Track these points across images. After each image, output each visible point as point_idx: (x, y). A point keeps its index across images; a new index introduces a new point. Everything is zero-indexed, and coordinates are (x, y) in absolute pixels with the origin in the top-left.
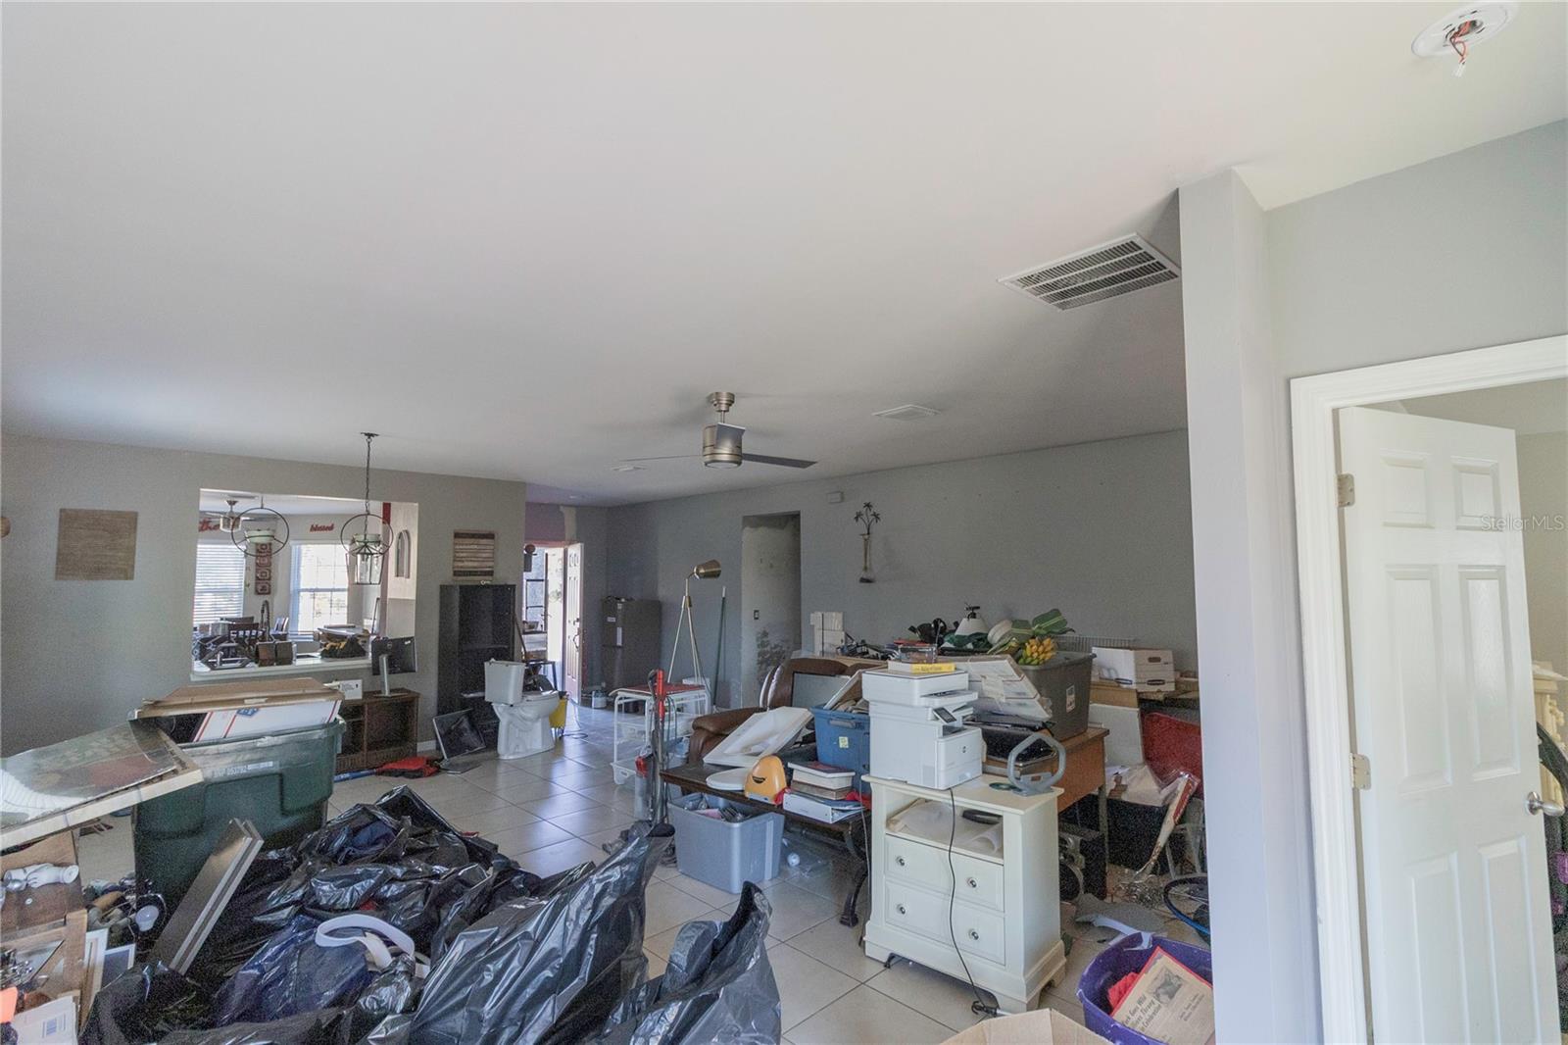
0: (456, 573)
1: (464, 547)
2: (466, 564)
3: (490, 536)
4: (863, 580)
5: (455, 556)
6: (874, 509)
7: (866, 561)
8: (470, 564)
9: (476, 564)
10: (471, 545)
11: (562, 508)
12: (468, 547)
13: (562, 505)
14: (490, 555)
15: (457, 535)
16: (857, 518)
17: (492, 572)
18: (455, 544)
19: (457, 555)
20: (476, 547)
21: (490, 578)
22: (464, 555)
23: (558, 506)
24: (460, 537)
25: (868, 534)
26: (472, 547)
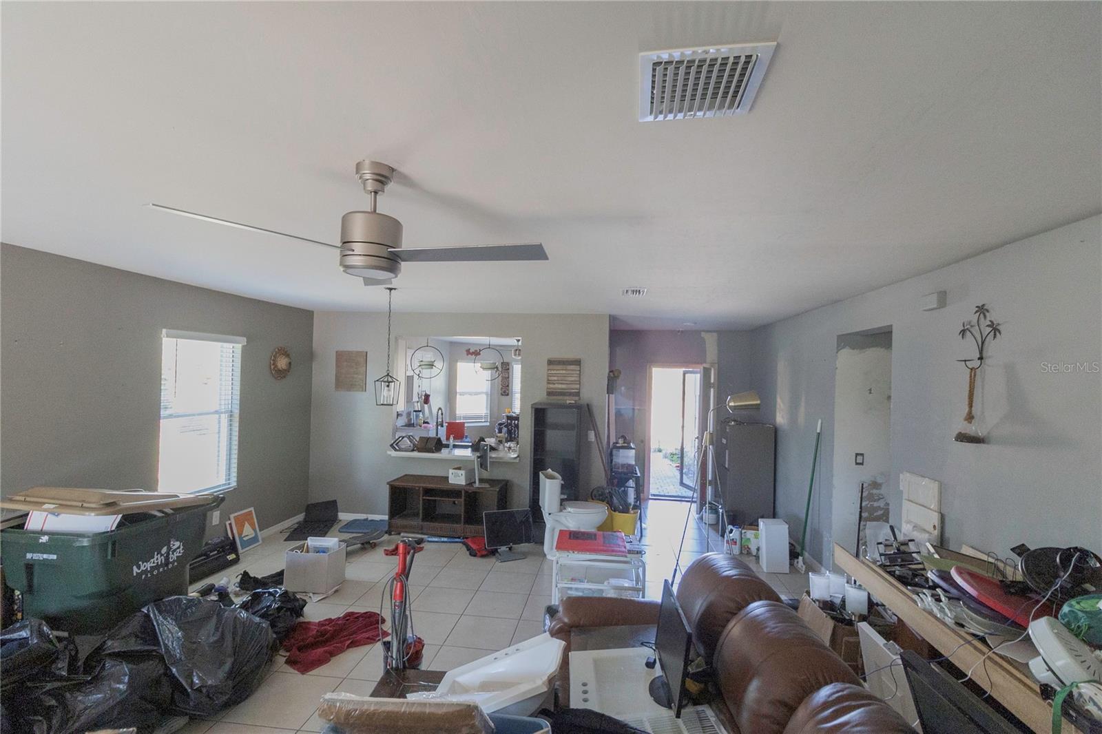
0: (549, 394)
1: (555, 372)
2: (556, 386)
3: (577, 362)
4: (963, 438)
5: (548, 380)
6: (993, 316)
7: (971, 406)
8: (560, 386)
9: (564, 386)
10: (560, 371)
11: (703, 334)
12: (558, 372)
13: (703, 331)
14: (577, 379)
15: (550, 362)
16: (963, 332)
17: (579, 392)
18: (548, 370)
19: (550, 378)
20: (564, 372)
21: (577, 398)
22: (556, 378)
23: (698, 332)
24: (553, 364)
25: (981, 358)
26: (561, 372)
